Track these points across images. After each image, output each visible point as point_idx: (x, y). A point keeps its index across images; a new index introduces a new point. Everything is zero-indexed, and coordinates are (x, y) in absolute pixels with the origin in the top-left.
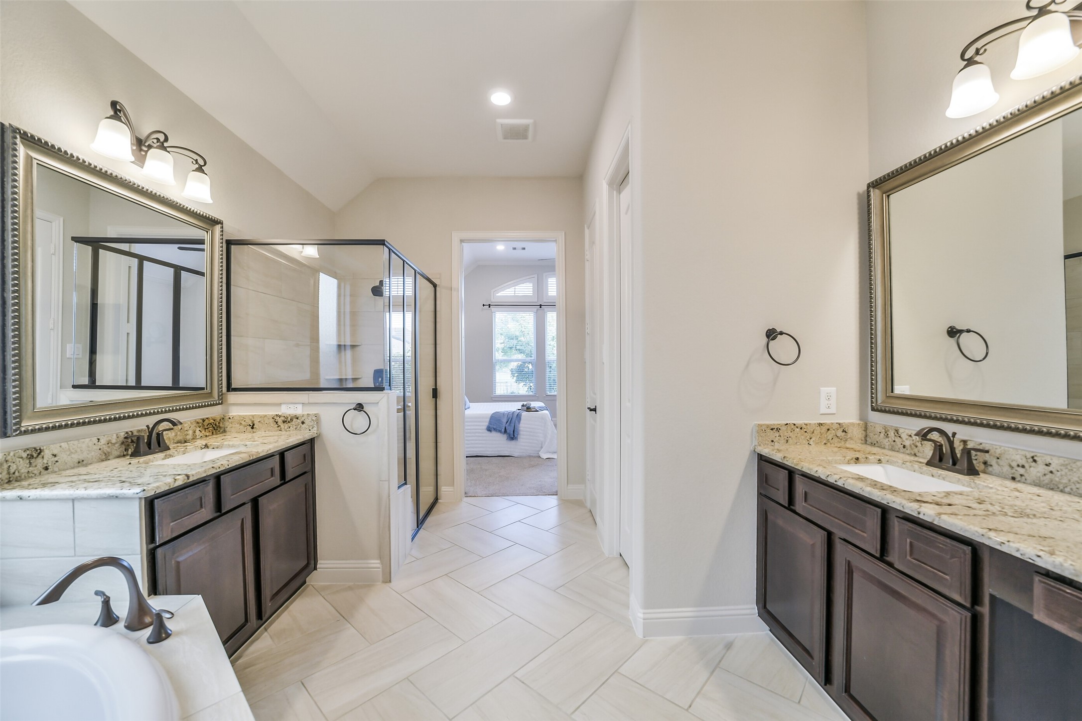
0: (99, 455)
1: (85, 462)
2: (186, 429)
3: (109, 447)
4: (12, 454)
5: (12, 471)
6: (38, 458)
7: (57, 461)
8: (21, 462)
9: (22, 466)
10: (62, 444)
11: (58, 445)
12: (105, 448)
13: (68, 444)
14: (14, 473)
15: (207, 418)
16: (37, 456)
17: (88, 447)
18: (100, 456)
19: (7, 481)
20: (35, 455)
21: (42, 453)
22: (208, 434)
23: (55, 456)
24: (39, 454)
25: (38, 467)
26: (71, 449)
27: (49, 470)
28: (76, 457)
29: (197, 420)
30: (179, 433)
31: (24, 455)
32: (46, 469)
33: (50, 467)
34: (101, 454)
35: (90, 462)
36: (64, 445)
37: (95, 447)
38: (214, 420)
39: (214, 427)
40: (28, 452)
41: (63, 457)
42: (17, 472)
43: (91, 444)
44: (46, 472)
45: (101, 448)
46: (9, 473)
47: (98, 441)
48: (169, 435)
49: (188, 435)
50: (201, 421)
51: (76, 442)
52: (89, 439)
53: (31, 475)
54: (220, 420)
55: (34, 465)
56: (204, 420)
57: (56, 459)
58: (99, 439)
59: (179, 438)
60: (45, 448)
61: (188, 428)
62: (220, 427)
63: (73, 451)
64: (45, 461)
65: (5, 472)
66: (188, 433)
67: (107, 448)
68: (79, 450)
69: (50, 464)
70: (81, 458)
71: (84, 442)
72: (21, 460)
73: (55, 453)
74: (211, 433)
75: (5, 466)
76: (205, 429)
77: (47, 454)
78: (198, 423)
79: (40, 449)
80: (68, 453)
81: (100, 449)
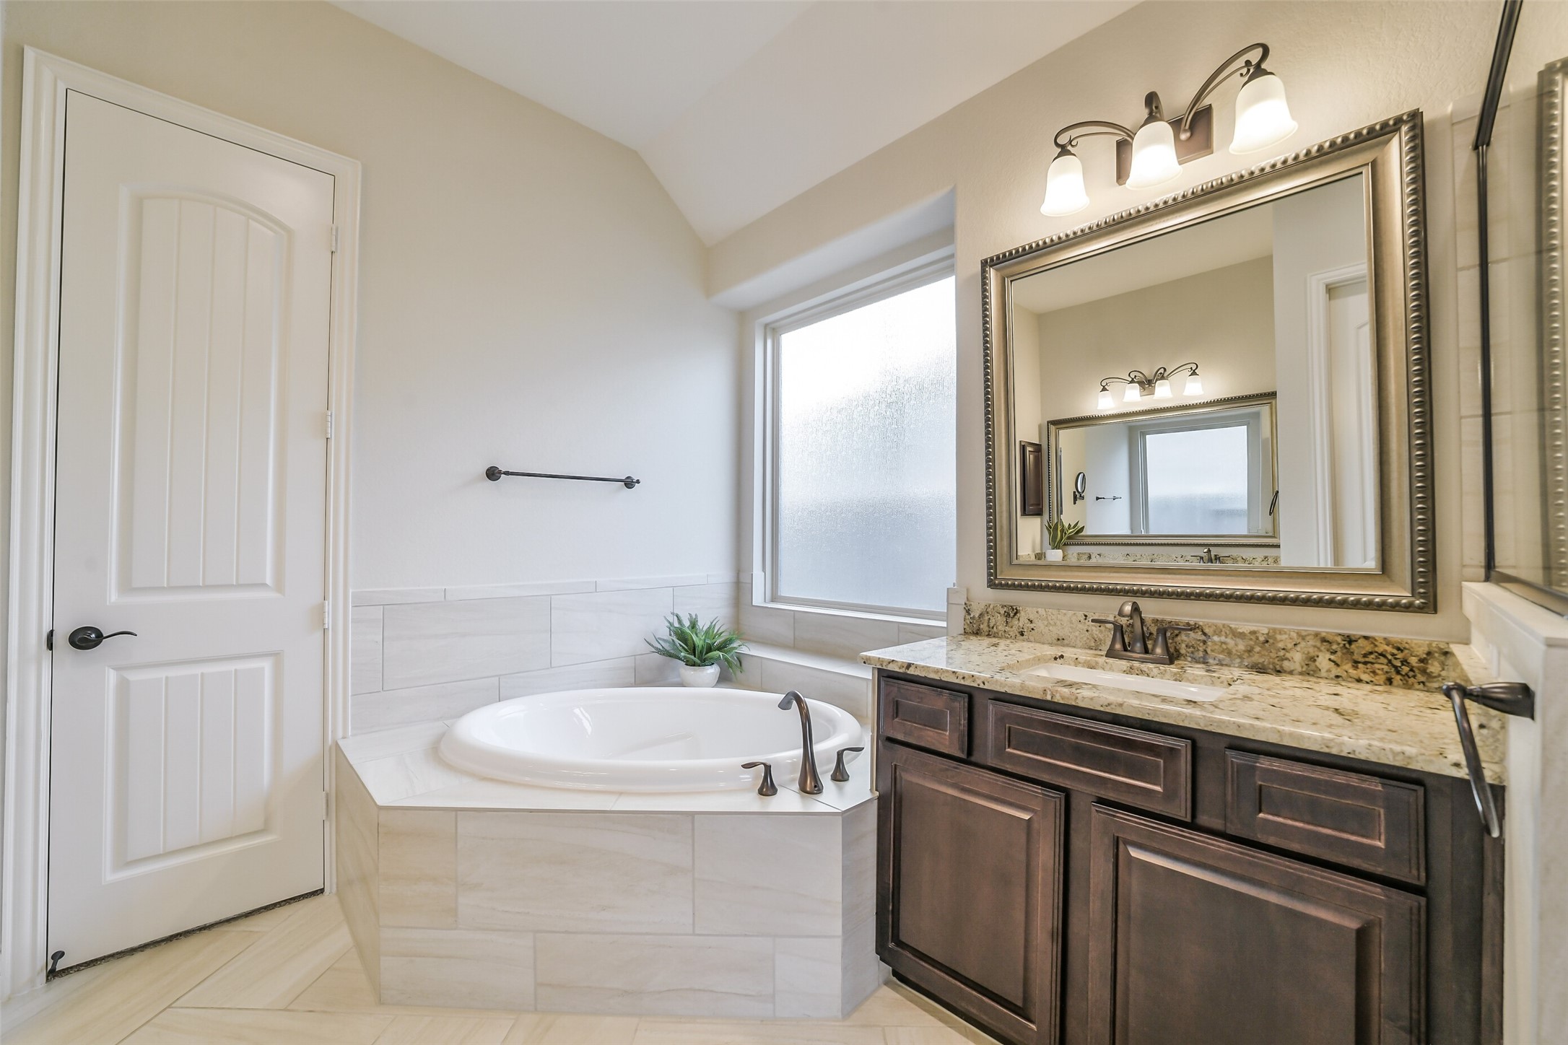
0: (1085, 639)
1: (1066, 642)
2: (1281, 645)
3: (1101, 632)
4: (991, 607)
5: (991, 625)
6: (1014, 619)
7: (1033, 629)
8: (999, 618)
9: (999, 620)
10: (1039, 610)
11: (1035, 610)
12: (1094, 631)
13: (1046, 611)
14: (993, 628)
15: (1366, 638)
16: (1014, 616)
17: (1071, 623)
18: (1088, 641)
19: (987, 634)
20: (1012, 615)
21: (1018, 614)
22: (1365, 677)
23: (1031, 622)
24: (1015, 614)
25: (1014, 628)
26: (1049, 618)
27: (1024, 637)
28: (1056, 631)
29: (1323, 634)
30: (1257, 649)
31: (1002, 612)
32: (1022, 635)
33: (1025, 634)
34: (1088, 638)
35: (1072, 644)
36: (1042, 611)
37: (1080, 626)
38: (1399, 649)
39: (1396, 667)
40: (1005, 609)
41: (1040, 625)
42: (995, 628)
43: (1074, 619)
44: (1022, 637)
45: (1089, 629)
46: (989, 626)
47: (1086, 619)
48: (1229, 647)
49: (1287, 659)
50: (1339, 639)
51: (1055, 612)
52: (1073, 612)
53: (1007, 635)
54: (1429, 653)
55: (1010, 624)
56: (1350, 640)
57: (1032, 626)
58: (1086, 616)
59: (1256, 658)
60: (1021, 609)
61: (1290, 646)
62: (1424, 672)
63: (1051, 622)
64: (1021, 625)
65: (986, 624)
66: (1288, 655)
67: (1097, 633)
68: (1058, 623)
69: (1025, 630)
70: (1061, 635)
71: (1065, 614)
72: (999, 615)
73: (1031, 618)
74: (1382, 678)
75: (986, 618)
76: (1356, 662)
77: (1023, 615)
78: (1324, 640)
79: (1016, 609)
80: (1046, 623)
81: (1087, 631)
